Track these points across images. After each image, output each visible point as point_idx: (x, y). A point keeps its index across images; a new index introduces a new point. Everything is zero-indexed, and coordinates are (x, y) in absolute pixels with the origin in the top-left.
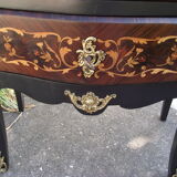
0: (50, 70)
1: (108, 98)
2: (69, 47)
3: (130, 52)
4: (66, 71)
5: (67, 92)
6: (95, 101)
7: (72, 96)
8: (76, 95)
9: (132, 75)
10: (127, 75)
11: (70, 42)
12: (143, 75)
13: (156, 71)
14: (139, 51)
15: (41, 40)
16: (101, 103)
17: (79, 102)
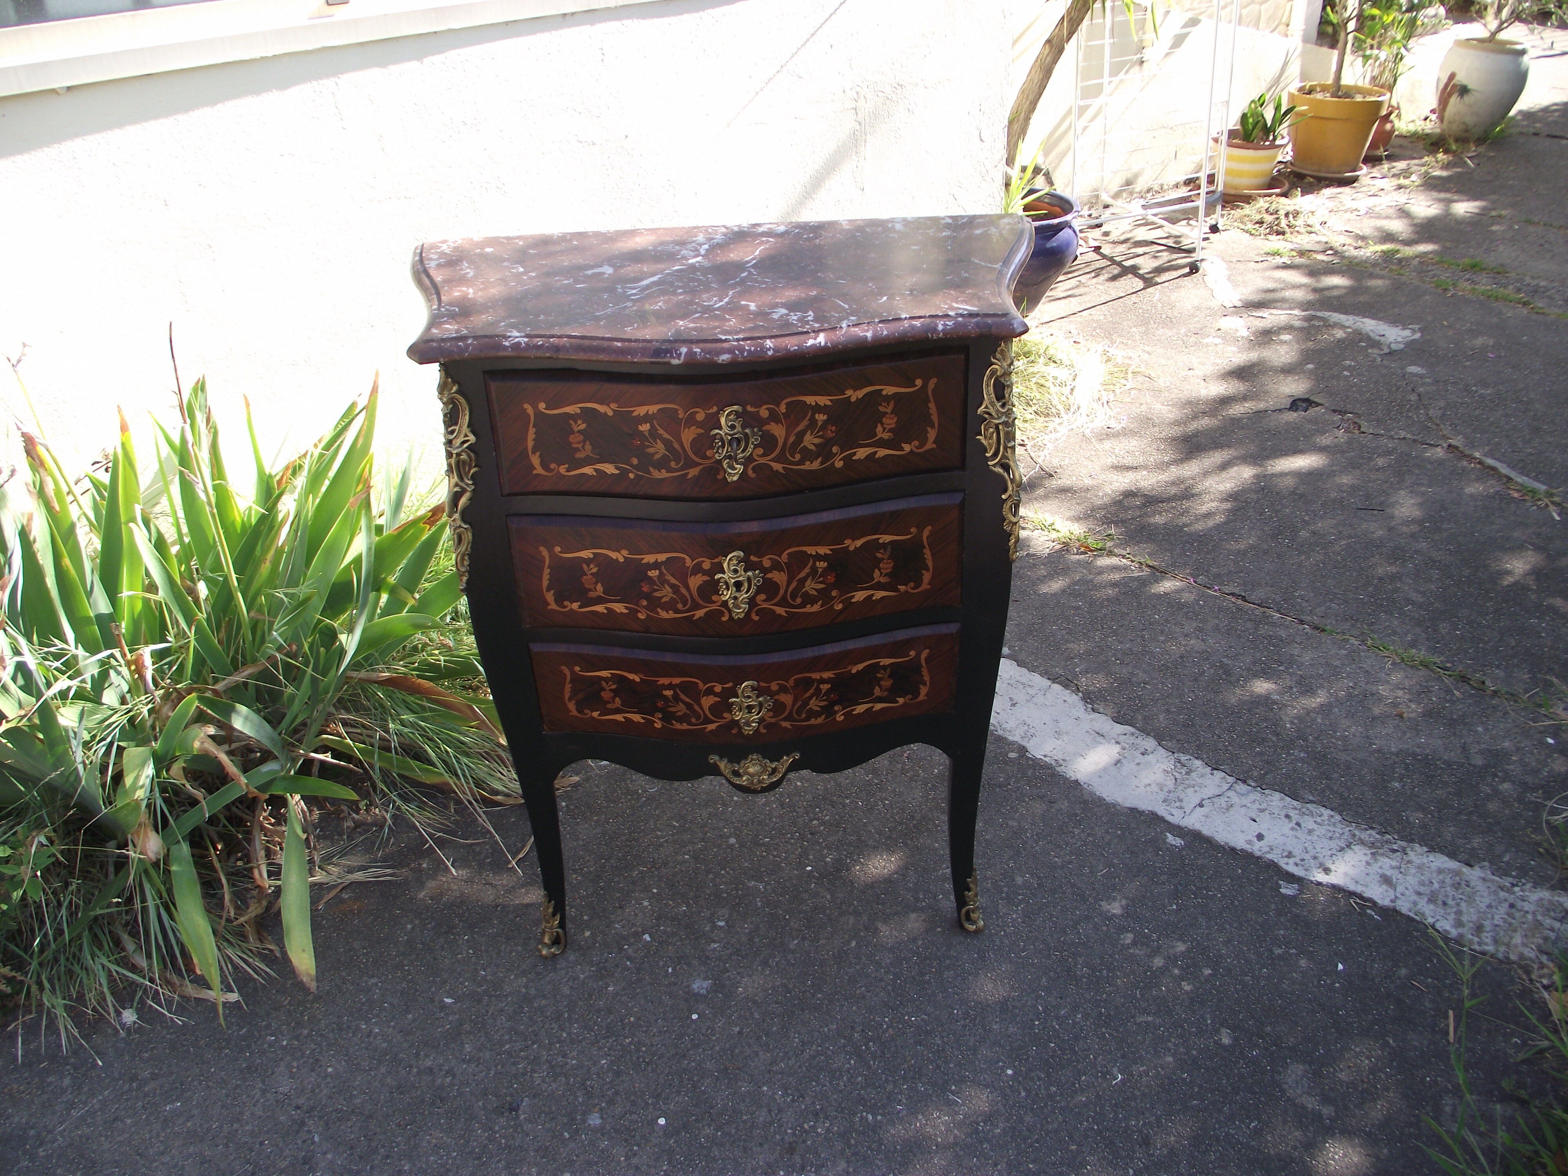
0: (685, 726)
1: (787, 760)
2: (716, 695)
3: (812, 691)
4: (711, 727)
5: (713, 758)
6: (764, 768)
7: (723, 765)
8: (731, 761)
9: (820, 720)
10: (813, 721)
11: (718, 688)
12: (840, 718)
13: (860, 709)
14: (825, 687)
15: (670, 687)
16: (774, 771)
17: (736, 774)
